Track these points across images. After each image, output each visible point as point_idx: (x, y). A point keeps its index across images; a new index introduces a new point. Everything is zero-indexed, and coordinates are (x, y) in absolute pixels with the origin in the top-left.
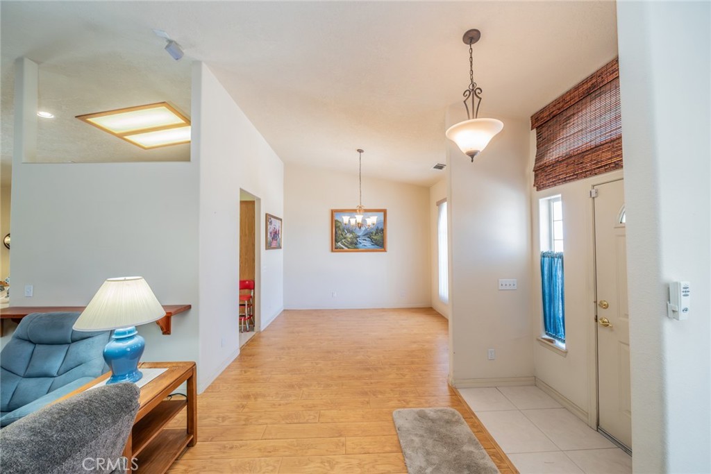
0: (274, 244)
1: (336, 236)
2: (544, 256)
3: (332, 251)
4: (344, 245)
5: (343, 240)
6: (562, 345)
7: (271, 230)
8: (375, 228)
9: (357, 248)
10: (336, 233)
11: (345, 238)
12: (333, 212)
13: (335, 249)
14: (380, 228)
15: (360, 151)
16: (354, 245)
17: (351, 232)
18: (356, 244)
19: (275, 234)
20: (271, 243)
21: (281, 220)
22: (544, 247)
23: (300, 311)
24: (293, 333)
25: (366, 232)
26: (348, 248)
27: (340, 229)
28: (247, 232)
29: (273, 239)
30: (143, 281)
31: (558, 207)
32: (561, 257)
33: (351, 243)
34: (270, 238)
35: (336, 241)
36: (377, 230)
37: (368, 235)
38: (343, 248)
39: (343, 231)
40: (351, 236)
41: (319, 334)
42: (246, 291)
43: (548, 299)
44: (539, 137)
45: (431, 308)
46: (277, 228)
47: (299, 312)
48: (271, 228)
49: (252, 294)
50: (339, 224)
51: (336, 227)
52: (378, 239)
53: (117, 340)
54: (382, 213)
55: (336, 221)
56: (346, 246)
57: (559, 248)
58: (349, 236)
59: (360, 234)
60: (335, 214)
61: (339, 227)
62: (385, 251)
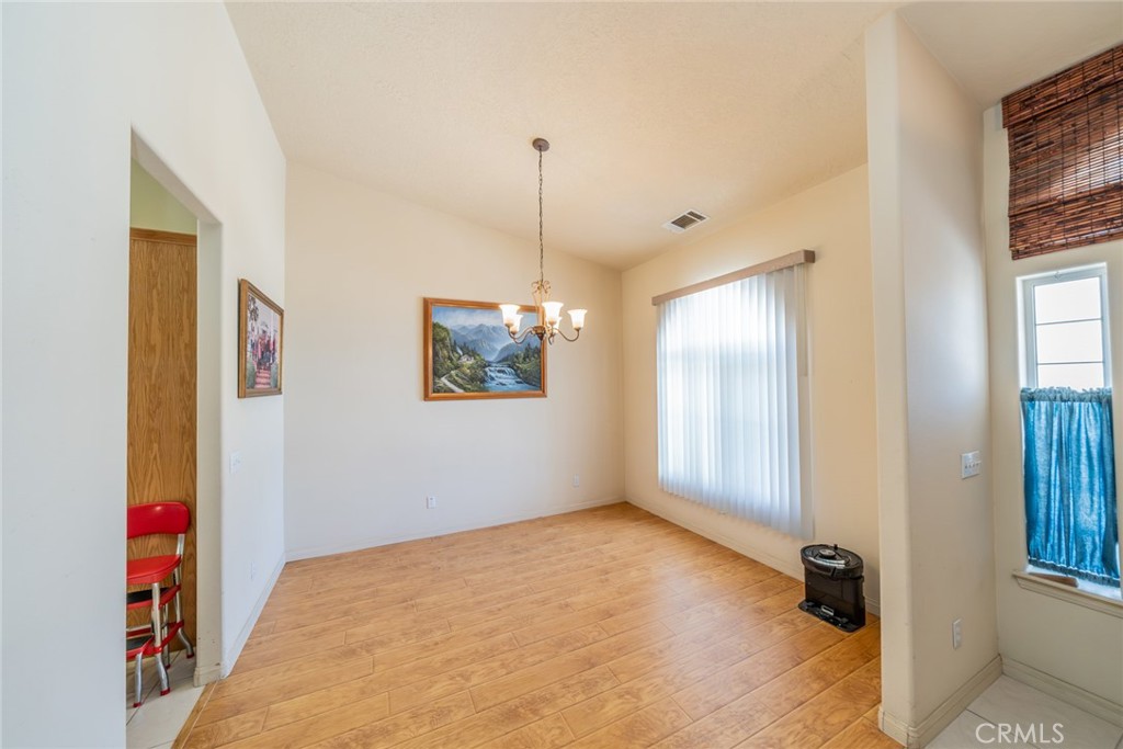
0: (263, 380)
1: (434, 362)
3: (426, 397)
4: (455, 382)
5: (453, 373)
7: (253, 337)
8: (523, 346)
9: (484, 390)
10: (435, 354)
11: (457, 367)
12: (428, 306)
13: (432, 391)
14: (533, 346)
15: (540, 145)
16: (477, 384)
17: (472, 353)
18: (483, 381)
19: (267, 351)
20: (255, 376)
21: (281, 312)
23: (338, 557)
24: (352, 652)
25: (503, 356)
26: (465, 389)
27: (445, 346)
28: (156, 338)
29: (259, 364)
33: (472, 379)
34: (251, 362)
35: (436, 374)
36: (528, 349)
37: (509, 360)
38: (453, 391)
39: (454, 350)
40: (472, 361)
41: (438, 636)
42: (154, 545)
45: (626, 502)
46: (272, 333)
47: (336, 561)
48: (255, 330)
49: (180, 550)
50: (443, 334)
51: (435, 341)
52: (529, 370)
55: (436, 326)
56: (460, 386)
58: (467, 362)
59: (492, 358)
60: (433, 309)
61: (443, 340)
62: (544, 395)
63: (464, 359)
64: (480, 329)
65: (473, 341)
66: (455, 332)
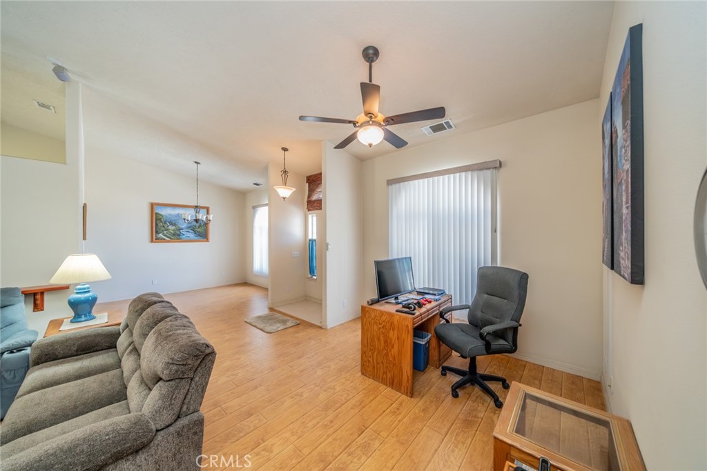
1: (156, 228)
2: (310, 240)
3: (152, 241)
4: (166, 236)
5: (165, 232)
6: (315, 277)
9: (180, 239)
10: (157, 225)
11: (167, 230)
12: (152, 205)
13: (155, 239)
15: (197, 163)
16: (177, 237)
17: (174, 224)
18: (179, 235)
22: (310, 237)
25: (189, 226)
26: (171, 239)
27: (161, 222)
30: (95, 256)
31: (315, 218)
32: (315, 240)
33: (174, 235)
35: (157, 232)
37: (192, 228)
38: (164, 239)
39: (165, 223)
40: (174, 228)
43: (311, 259)
44: (309, 187)
50: (160, 217)
51: (156, 220)
52: (201, 231)
53: (77, 293)
54: (205, 210)
55: (156, 214)
56: (168, 237)
57: (315, 237)
58: (171, 228)
59: (183, 227)
60: (155, 207)
61: (160, 219)
62: (208, 241)
63: (170, 227)
64: (178, 215)
65: (175, 220)
66: (166, 216)
